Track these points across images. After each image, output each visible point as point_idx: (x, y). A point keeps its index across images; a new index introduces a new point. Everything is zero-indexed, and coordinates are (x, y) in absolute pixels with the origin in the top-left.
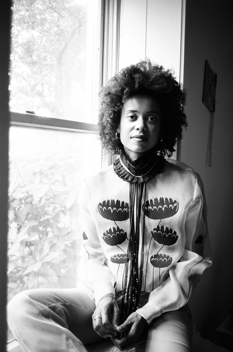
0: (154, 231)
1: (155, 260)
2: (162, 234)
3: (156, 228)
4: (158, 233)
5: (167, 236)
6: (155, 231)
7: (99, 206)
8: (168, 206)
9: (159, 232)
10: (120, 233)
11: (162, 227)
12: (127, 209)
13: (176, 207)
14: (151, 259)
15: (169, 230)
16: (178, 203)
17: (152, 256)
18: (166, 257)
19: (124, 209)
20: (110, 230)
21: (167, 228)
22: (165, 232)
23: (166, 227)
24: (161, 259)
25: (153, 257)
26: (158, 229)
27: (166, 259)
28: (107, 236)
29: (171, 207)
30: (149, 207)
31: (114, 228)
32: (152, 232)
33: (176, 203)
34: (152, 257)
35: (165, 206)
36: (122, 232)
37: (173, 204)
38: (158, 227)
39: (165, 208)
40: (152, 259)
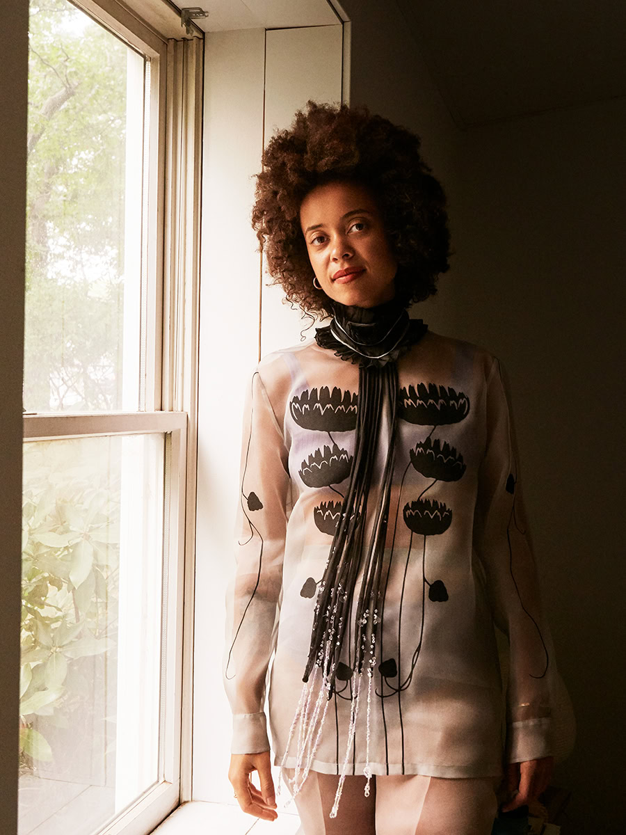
0: (418, 449)
1: (414, 514)
2: (436, 456)
3: (423, 443)
4: (426, 453)
5: (445, 461)
6: (420, 450)
7: (294, 404)
8: (448, 402)
9: (429, 451)
10: (338, 457)
11: (437, 442)
12: (356, 407)
13: (463, 406)
14: (405, 510)
15: (451, 449)
16: (468, 399)
17: (408, 504)
18: (437, 508)
19: (351, 406)
20: (318, 452)
21: (446, 445)
22: (442, 453)
23: (445, 442)
24: (427, 513)
25: (410, 506)
26: (426, 445)
27: (439, 514)
28: (309, 467)
29: (453, 404)
30: (406, 400)
31: (326, 449)
32: (412, 451)
33: (464, 399)
34: (407, 508)
35: (441, 401)
36: (344, 456)
37: (457, 399)
38: (428, 439)
39: (442, 405)
40: (408, 512)
